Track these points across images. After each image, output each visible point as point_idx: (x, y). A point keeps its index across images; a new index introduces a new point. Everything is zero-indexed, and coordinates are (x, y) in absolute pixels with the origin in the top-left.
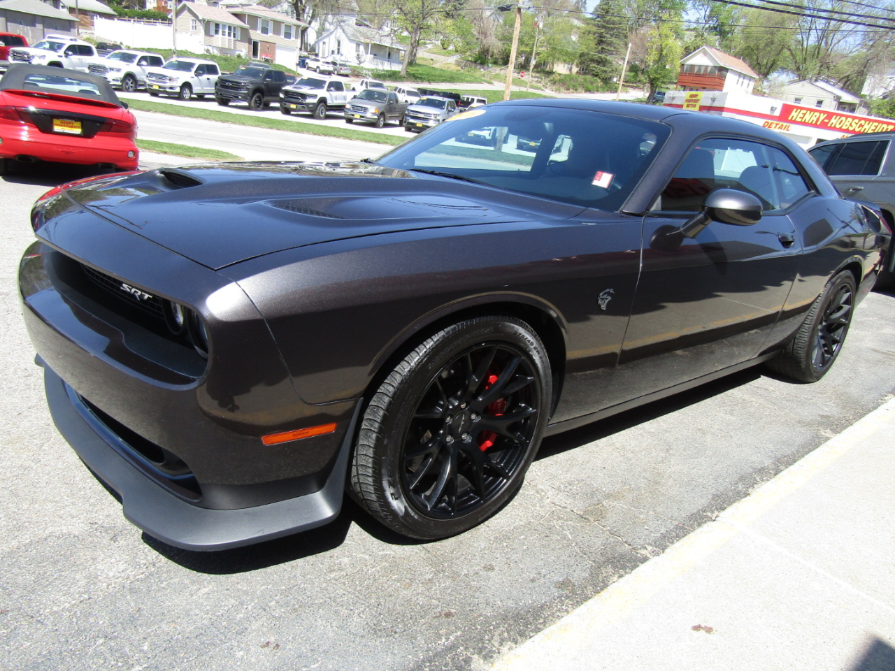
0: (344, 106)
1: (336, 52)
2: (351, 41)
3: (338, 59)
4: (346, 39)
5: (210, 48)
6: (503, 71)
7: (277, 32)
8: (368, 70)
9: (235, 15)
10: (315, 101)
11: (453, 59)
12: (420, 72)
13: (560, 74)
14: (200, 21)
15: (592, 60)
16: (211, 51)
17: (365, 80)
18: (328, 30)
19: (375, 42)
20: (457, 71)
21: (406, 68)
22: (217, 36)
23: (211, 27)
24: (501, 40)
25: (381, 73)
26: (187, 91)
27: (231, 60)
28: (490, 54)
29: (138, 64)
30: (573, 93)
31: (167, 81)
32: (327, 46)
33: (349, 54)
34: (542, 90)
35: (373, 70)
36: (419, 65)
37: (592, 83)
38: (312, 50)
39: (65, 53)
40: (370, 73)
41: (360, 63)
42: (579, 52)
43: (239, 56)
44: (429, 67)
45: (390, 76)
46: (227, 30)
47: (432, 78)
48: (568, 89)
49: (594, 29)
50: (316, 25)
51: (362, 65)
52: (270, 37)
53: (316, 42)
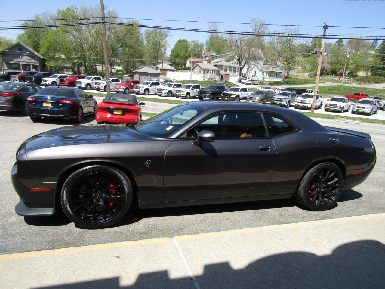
0: (246, 98)
1: (254, 76)
2: (260, 71)
3: (255, 78)
4: (258, 70)
5: (205, 79)
6: (331, 78)
7: (230, 70)
8: (267, 82)
9: (215, 66)
10: (234, 96)
11: (307, 74)
12: (290, 81)
13: (360, 76)
14: (202, 69)
15: (379, 69)
16: (205, 80)
17: (263, 86)
18: (251, 67)
19: (270, 71)
20: (309, 79)
21: (284, 79)
22: (208, 74)
23: (206, 71)
24: (330, 64)
25: (272, 82)
26: (188, 95)
27: (212, 82)
28: (325, 70)
29: (173, 87)
30: (368, 84)
31: (182, 92)
32: (250, 74)
33: (259, 76)
34: (351, 84)
35: (269, 82)
36: (290, 78)
37: (379, 79)
38: (245, 76)
39: (150, 85)
40: (267, 83)
41: (264, 79)
42: (371, 65)
43: (215, 81)
44: (295, 78)
45: (276, 83)
46: (211, 72)
47: (295, 83)
48: (365, 83)
49: (380, 54)
50: (246, 66)
51: (264, 80)
52: (228, 72)
53: (246, 73)
